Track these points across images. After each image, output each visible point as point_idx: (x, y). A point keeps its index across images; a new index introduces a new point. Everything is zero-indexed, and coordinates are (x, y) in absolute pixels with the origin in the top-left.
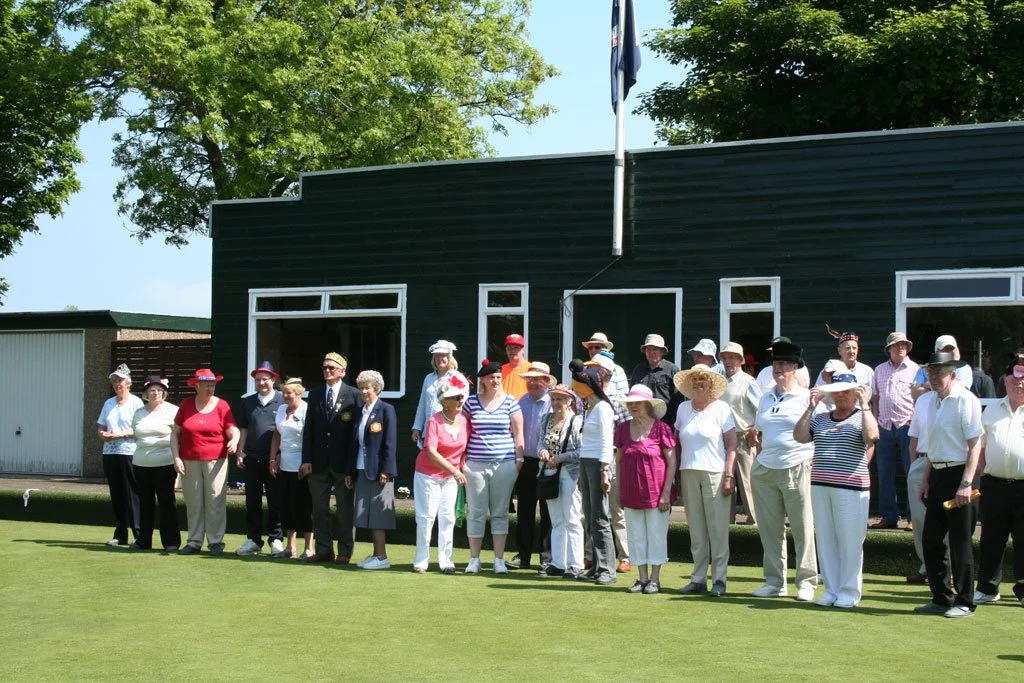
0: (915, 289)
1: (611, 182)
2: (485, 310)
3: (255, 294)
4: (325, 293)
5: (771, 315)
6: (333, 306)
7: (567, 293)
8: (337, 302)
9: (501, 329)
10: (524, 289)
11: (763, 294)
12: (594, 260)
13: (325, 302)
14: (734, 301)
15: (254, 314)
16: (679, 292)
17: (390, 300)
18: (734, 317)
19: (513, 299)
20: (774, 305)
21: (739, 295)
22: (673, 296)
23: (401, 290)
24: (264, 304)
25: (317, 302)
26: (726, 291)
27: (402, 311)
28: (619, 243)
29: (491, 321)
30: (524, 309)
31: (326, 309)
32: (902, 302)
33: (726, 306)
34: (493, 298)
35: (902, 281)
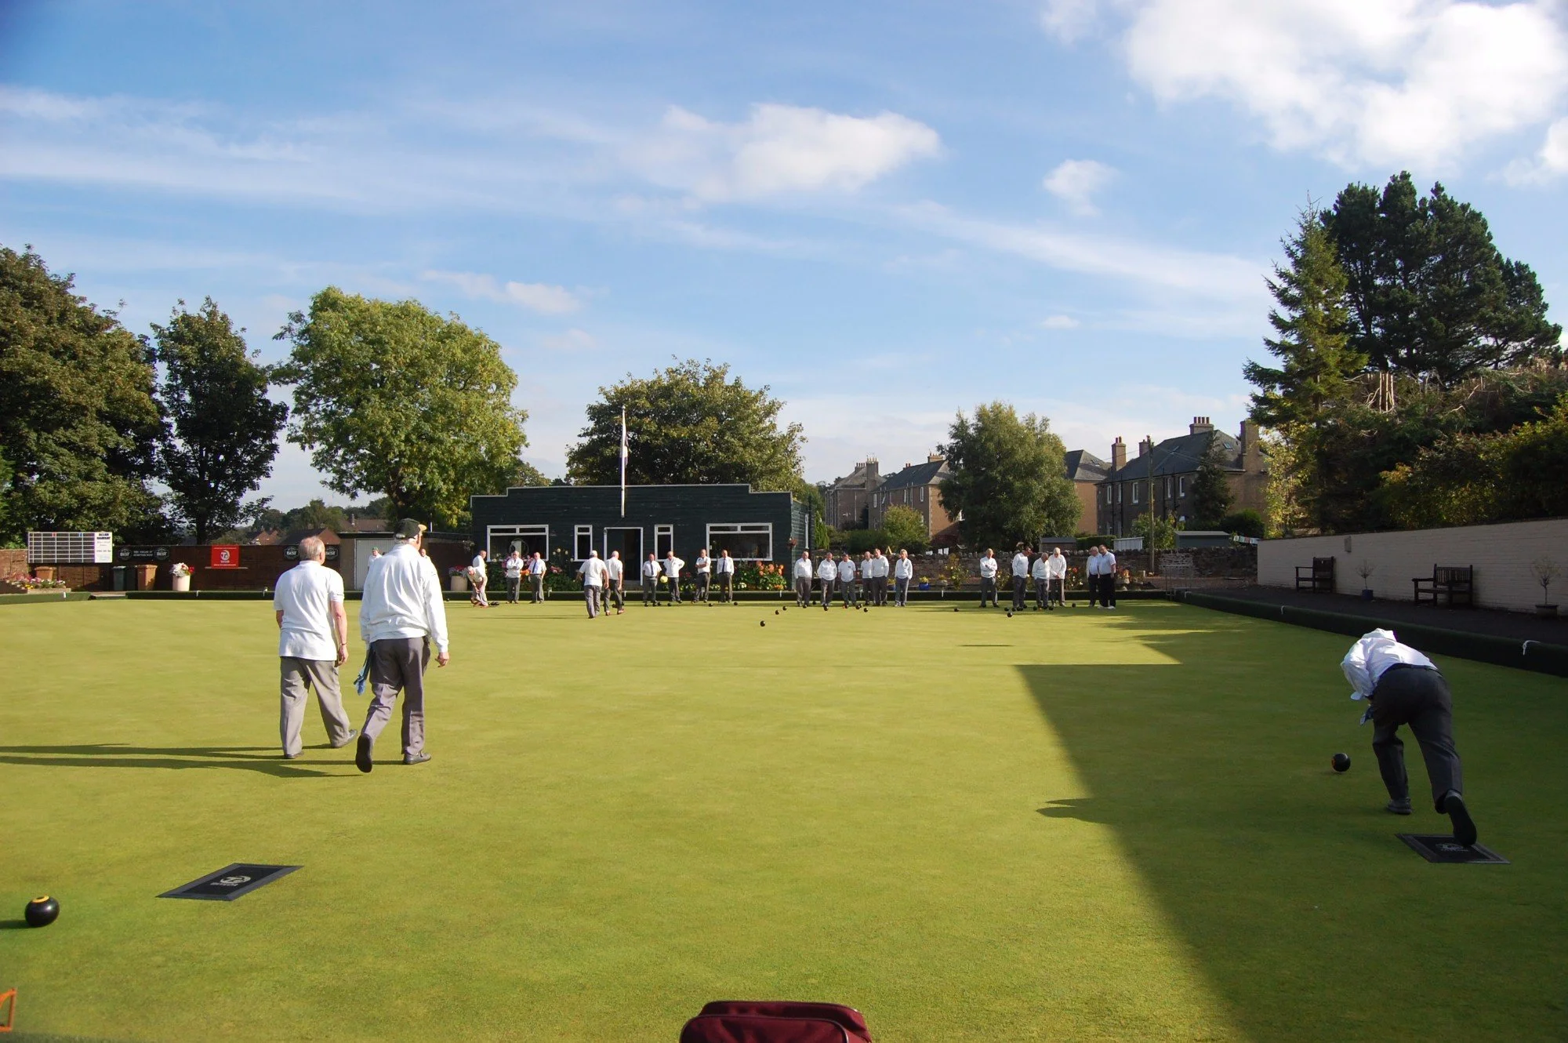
0: (712, 529)
1: (620, 496)
2: (577, 533)
3: (489, 528)
4: (518, 527)
5: (670, 536)
6: (520, 532)
7: (605, 528)
8: (522, 530)
9: (584, 540)
10: (591, 527)
11: (668, 530)
12: (615, 518)
13: (518, 530)
14: (659, 531)
15: (489, 534)
16: (642, 529)
17: (543, 530)
18: (659, 536)
19: (587, 530)
20: (671, 533)
21: (660, 530)
22: (640, 530)
23: (547, 526)
24: (493, 531)
25: (514, 530)
26: (656, 528)
27: (547, 533)
28: (623, 514)
29: (579, 536)
30: (590, 533)
31: (518, 533)
32: (708, 532)
33: (657, 533)
34: (580, 530)
35: (708, 526)
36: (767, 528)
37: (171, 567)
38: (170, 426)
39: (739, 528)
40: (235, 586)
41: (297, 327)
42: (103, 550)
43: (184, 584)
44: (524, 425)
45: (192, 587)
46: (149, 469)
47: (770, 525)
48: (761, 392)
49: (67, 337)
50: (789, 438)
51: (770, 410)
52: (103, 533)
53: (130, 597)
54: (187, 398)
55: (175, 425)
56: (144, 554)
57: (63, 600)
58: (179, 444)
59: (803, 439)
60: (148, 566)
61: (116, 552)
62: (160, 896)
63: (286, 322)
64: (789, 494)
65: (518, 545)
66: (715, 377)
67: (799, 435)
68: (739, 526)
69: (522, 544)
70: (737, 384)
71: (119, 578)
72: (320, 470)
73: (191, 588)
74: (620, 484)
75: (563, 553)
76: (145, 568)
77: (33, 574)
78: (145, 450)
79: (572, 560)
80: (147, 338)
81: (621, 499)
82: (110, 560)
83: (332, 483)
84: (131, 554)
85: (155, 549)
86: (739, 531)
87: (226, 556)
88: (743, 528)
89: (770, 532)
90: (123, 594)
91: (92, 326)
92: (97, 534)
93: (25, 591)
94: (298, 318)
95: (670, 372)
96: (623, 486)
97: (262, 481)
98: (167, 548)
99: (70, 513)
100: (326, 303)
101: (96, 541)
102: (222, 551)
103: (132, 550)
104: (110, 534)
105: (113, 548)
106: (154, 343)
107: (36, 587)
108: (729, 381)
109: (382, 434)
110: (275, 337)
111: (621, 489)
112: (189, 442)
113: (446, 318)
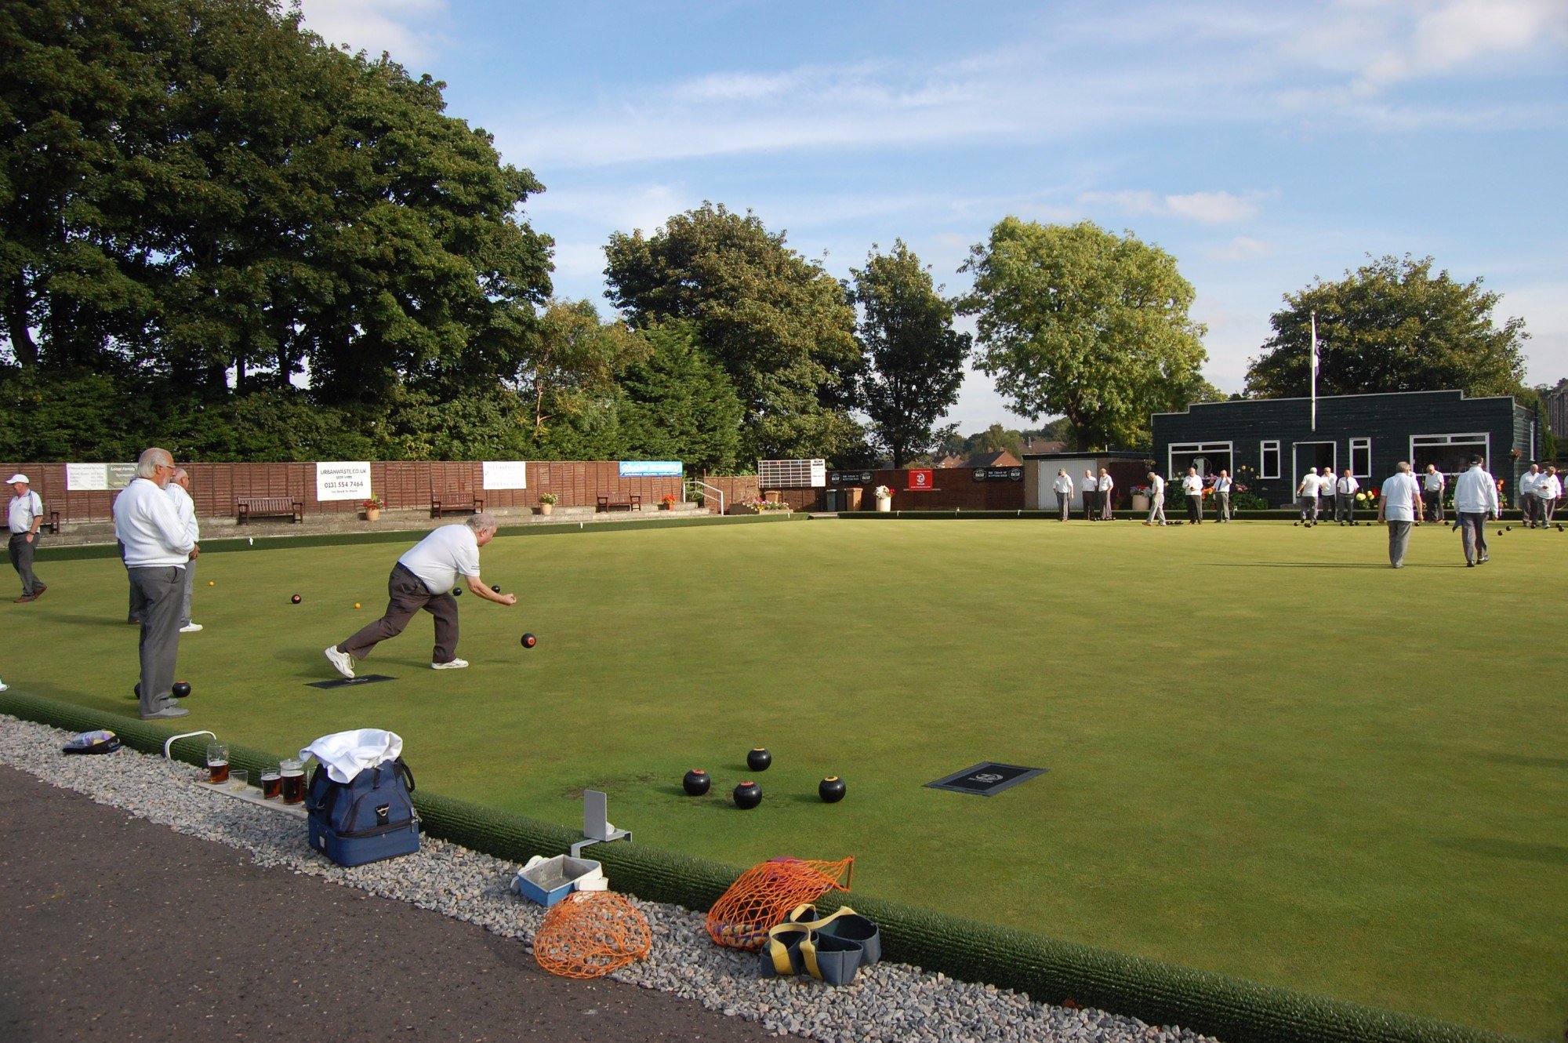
0: (1416, 441)
1: (1311, 407)
2: (1263, 449)
3: (1170, 446)
4: (1200, 445)
5: (1367, 449)
7: (1294, 443)
8: (1204, 448)
9: (1270, 457)
10: (1278, 443)
11: (1365, 443)
12: (1305, 432)
13: (1200, 448)
14: (1355, 445)
15: (1170, 453)
16: (1335, 443)
17: (1227, 447)
18: (1354, 450)
19: (1274, 445)
20: (1369, 446)
21: (1356, 443)
22: (1333, 444)
23: (1230, 443)
24: (1174, 449)
25: (1196, 448)
26: (1351, 442)
27: (1231, 450)
28: (1314, 427)
29: (1265, 453)
30: (1278, 449)
31: (1200, 450)
32: (1412, 445)
33: (1352, 447)
34: (1266, 446)
35: (1412, 438)
36: (1483, 439)
37: (874, 490)
38: (868, 361)
39: (1448, 440)
40: (930, 506)
41: (979, 259)
42: (818, 475)
43: (886, 505)
44: (1202, 339)
45: (893, 507)
46: (852, 402)
47: (1487, 435)
48: (1473, 286)
49: (783, 288)
50: (1508, 334)
51: (1484, 305)
52: (818, 460)
53: (841, 517)
54: (883, 335)
55: (873, 360)
56: (852, 478)
57: (787, 520)
58: (877, 377)
59: (1525, 336)
60: (855, 489)
61: (828, 476)
62: (926, 786)
63: (968, 255)
64: (1511, 399)
65: (1200, 462)
66: (1417, 272)
67: (1520, 331)
68: (1449, 437)
69: (1205, 461)
70: (1443, 278)
71: (831, 500)
72: (1003, 395)
73: (892, 509)
74: (1310, 395)
75: (1248, 470)
76: (853, 491)
77: (763, 498)
78: (849, 385)
79: (1258, 477)
80: (847, 282)
81: (1311, 411)
82: (823, 484)
83: (1014, 407)
84: (841, 478)
85: (860, 474)
86: (1449, 443)
87: (921, 479)
88: (1453, 439)
89: (1487, 442)
90: (835, 514)
91: (802, 275)
92: (812, 461)
93: (758, 512)
94: (979, 250)
95: (1361, 271)
96: (1314, 398)
97: (950, 408)
98: (871, 472)
99: (790, 443)
100: (1004, 233)
101: (812, 467)
102: (918, 474)
103: (841, 475)
104: (823, 461)
105: (826, 473)
106: (853, 287)
107: (766, 509)
108: (1433, 275)
109: (1061, 357)
110: (959, 271)
111: (1311, 401)
112: (886, 375)
113: (1121, 236)
